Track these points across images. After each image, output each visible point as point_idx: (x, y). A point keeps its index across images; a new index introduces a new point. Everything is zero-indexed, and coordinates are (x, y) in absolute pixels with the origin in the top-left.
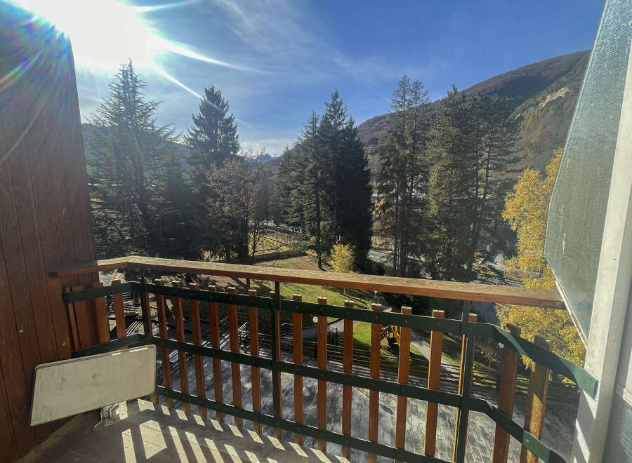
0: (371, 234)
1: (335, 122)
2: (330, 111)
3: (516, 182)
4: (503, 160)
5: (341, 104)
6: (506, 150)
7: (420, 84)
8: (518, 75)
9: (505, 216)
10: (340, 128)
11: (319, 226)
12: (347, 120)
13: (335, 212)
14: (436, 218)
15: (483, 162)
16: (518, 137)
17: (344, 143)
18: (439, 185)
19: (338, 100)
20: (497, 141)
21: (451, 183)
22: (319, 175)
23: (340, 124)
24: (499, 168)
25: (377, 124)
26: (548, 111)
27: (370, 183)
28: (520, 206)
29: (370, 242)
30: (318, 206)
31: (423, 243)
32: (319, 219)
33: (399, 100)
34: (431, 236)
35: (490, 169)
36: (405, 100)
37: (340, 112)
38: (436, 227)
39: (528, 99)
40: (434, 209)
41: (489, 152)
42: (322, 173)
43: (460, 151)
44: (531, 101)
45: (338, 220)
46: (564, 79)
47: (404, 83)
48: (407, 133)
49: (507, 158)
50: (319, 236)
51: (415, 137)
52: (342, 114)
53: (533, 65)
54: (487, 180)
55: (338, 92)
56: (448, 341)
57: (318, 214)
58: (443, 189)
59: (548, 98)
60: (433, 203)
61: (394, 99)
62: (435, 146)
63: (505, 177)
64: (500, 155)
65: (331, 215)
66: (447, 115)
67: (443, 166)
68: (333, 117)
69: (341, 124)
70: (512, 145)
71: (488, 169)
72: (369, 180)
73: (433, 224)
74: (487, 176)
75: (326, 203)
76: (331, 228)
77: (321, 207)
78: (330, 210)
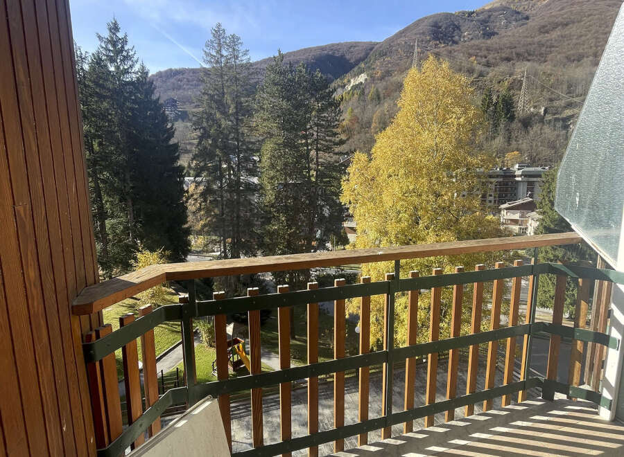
0: (188, 232)
1: (118, 68)
2: (106, 49)
3: (348, 165)
4: (330, 141)
5: (125, 41)
6: (332, 131)
7: (238, 39)
8: (326, 52)
9: (342, 200)
10: (127, 78)
11: (103, 226)
12: (137, 67)
13: (130, 204)
14: (272, 206)
15: (313, 142)
16: (341, 118)
17: (135, 102)
18: (273, 166)
19: (120, 35)
20: (323, 120)
21: (286, 164)
22: (96, 147)
23: (126, 72)
24: (328, 149)
25: (172, 80)
26: (353, 95)
27: (180, 163)
28: (354, 190)
29: (188, 243)
30: (99, 196)
31: (261, 237)
32: (102, 215)
33: (215, 54)
34: (268, 227)
35: (320, 150)
36: (222, 56)
37: (125, 54)
38: (274, 216)
39: (336, 79)
40: (270, 197)
41: (317, 132)
42: (100, 144)
43: (293, 128)
44: (338, 82)
45: (136, 217)
46: (362, 65)
47: (218, 33)
48: (228, 99)
49: (333, 139)
50: (105, 241)
51: (239, 105)
52: (127, 58)
53: (338, 45)
54: (317, 161)
55: (118, 22)
56: (297, 345)
57: (101, 207)
58: (278, 171)
59: (353, 82)
60: (269, 187)
61: (208, 51)
62: (265, 120)
63: (334, 159)
64: (328, 136)
65: (123, 210)
66: (276, 84)
67: (276, 144)
68: (112, 60)
69: (128, 72)
70: (336, 126)
71: (318, 150)
72: (178, 158)
73: (270, 212)
74: (317, 158)
75: (112, 190)
76: (126, 228)
77: (105, 198)
78: (120, 201)
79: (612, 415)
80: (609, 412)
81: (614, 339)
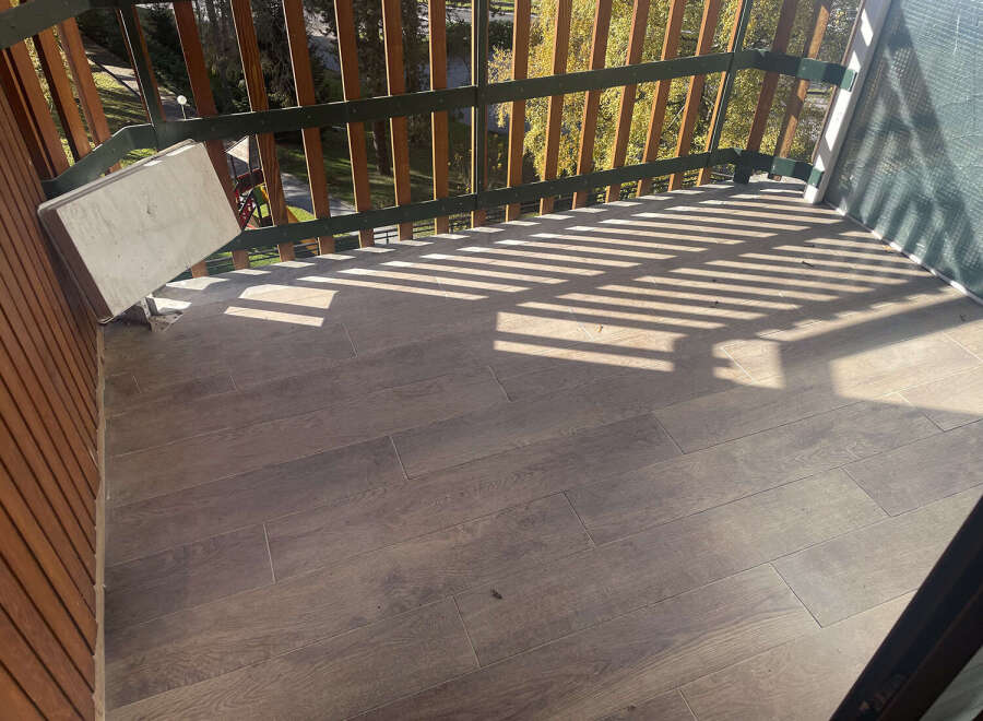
79: (819, 194)
80: (816, 190)
81: (851, 72)
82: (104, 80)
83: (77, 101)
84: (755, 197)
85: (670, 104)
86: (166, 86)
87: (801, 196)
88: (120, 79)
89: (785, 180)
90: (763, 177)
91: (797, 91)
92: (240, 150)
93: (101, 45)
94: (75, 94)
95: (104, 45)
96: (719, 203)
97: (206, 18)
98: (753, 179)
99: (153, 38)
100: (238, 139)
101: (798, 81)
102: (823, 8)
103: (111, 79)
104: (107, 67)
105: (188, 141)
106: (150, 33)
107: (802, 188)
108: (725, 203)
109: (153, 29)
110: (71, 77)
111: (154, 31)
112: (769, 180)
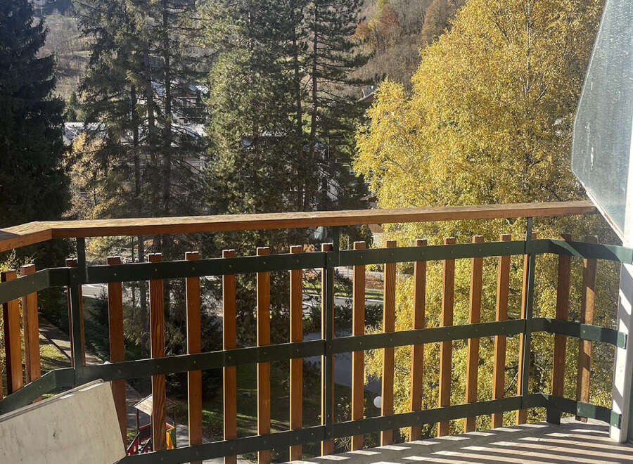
3: (368, 103)
4: (340, 59)
6: (342, 40)
9: (357, 169)
14: (230, 178)
15: (307, 59)
18: (231, 105)
20: (326, 20)
21: (255, 102)
24: (334, 74)
27: (56, 94)
28: (379, 150)
35: (319, 75)
38: (233, 197)
40: (225, 160)
41: (315, 41)
43: (268, 34)
49: (344, 55)
54: (315, 97)
58: (240, 113)
60: (224, 143)
62: (216, 17)
63: (345, 93)
64: (334, 48)
67: (237, 63)
70: (351, 31)
71: (315, 75)
72: (52, 85)
73: (227, 190)
74: (315, 90)
79: (622, 434)
80: (619, 430)
81: (622, 334)
82: (49, 351)
83: (24, 366)
84: (567, 435)
85: (507, 369)
86: (97, 355)
87: (608, 436)
88: (62, 350)
89: (591, 421)
90: (572, 420)
91: (583, 350)
92: (146, 405)
93: (53, 324)
94: (24, 361)
95: (55, 324)
96: (537, 439)
97: (138, 305)
98: (563, 421)
99: (95, 319)
100: (146, 395)
101: (581, 341)
102: (588, 288)
103: (55, 349)
104: (55, 341)
105: (98, 380)
106: (94, 315)
107: (607, 429)
108: (541, 440)
109: (97, 313)
110: (23, 347)
111: (97, 314)
112: (578, 422)
